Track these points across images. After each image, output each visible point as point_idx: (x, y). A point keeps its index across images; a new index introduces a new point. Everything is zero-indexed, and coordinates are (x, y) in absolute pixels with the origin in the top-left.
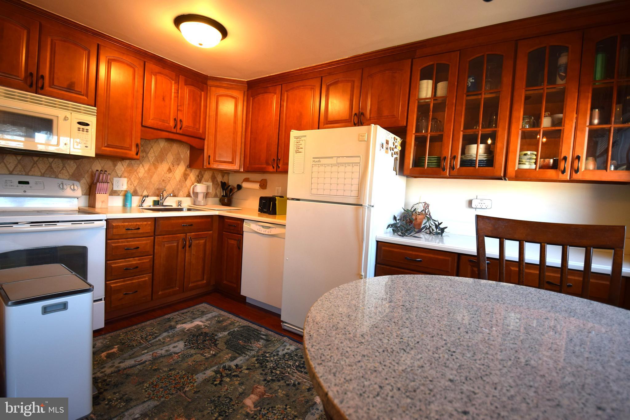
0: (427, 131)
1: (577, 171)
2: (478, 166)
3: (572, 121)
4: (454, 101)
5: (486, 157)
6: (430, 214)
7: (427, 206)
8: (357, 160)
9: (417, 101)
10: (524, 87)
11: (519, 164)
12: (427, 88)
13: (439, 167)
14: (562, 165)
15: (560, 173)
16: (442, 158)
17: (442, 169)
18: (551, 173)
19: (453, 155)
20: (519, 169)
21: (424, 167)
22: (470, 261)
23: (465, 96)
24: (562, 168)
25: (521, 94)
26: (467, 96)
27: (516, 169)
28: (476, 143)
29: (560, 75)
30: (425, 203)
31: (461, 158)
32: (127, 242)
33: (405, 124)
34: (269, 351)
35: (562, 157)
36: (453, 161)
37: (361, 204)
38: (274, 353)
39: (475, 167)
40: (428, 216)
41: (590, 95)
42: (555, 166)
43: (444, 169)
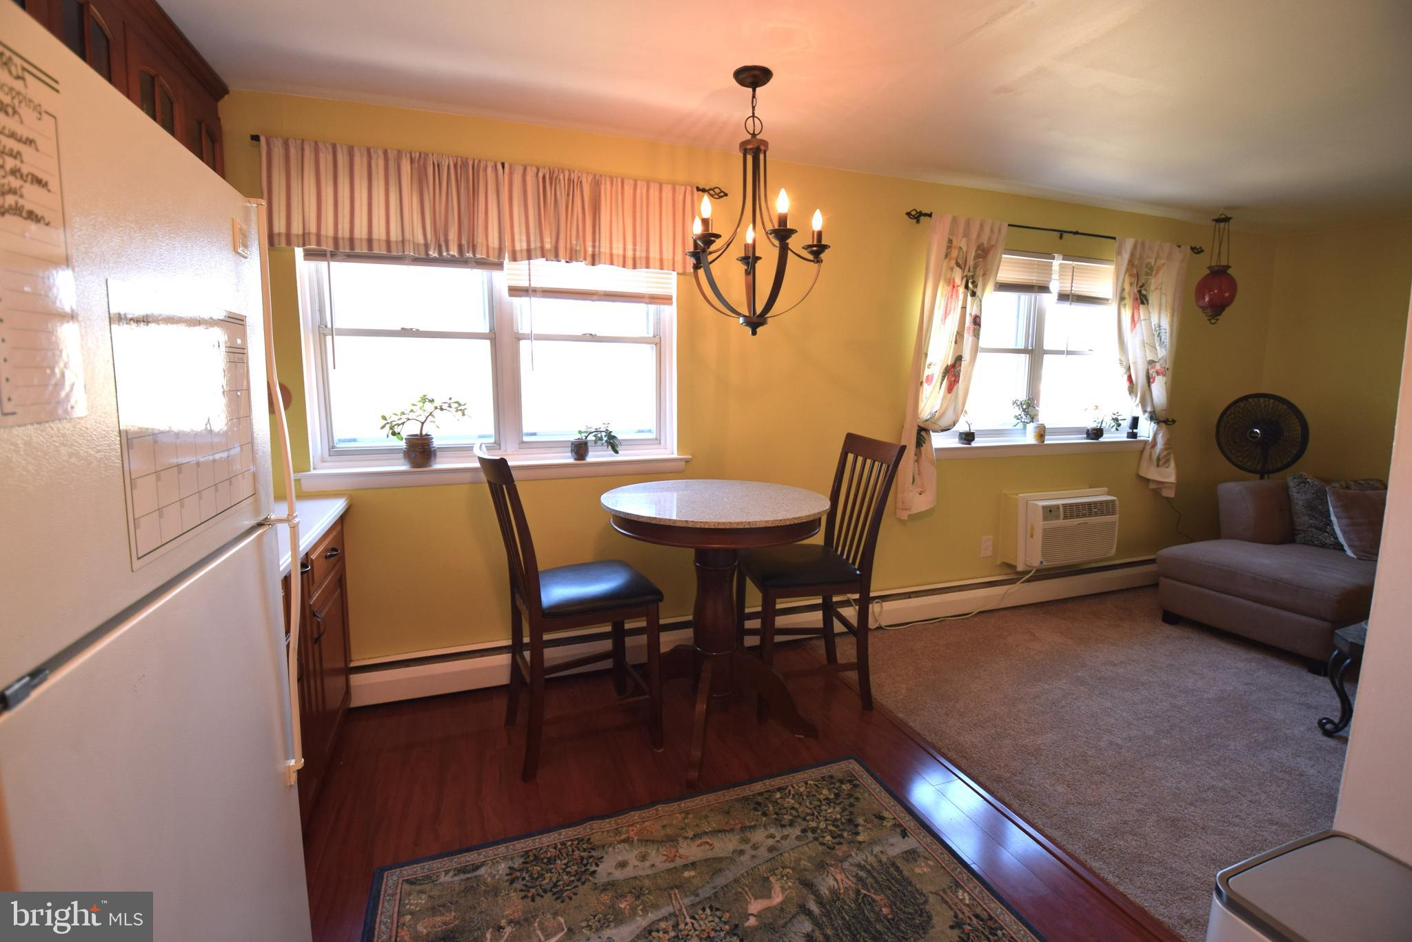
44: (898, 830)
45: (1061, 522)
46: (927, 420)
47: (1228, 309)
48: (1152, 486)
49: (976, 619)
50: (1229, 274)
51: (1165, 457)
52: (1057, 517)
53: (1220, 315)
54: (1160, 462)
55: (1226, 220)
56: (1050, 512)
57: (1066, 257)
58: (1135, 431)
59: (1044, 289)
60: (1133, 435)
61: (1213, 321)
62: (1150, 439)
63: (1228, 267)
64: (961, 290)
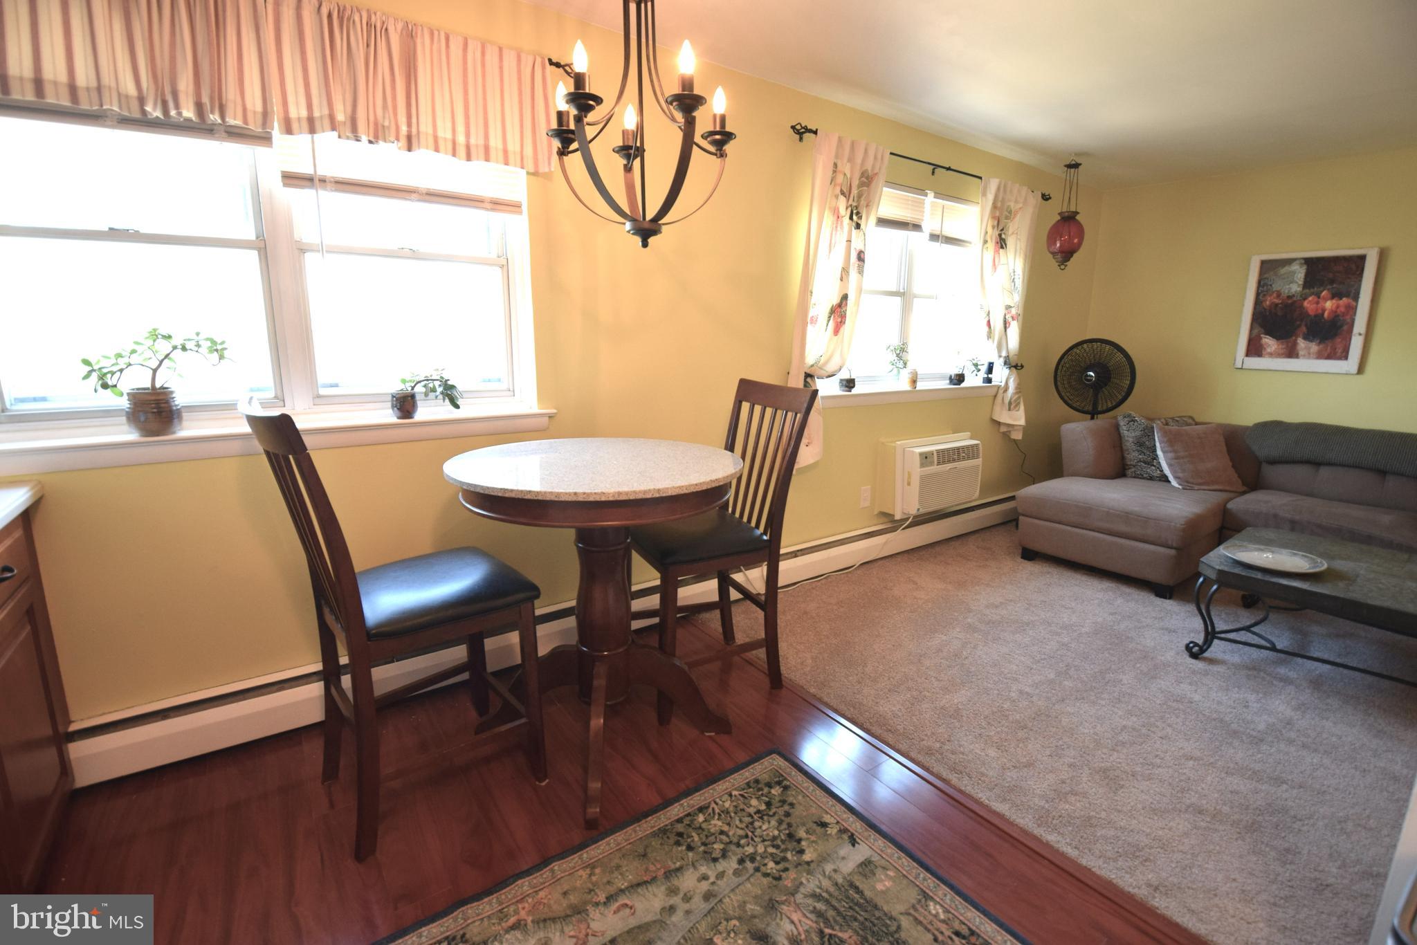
44: (845, 837)
45: (934, 468)
46: (812, 366)
47: (1075, 255)
48: (1003, 429)
49: (859, 572)
50: (1077, 220)
51: (1015, 401)
52: (932, 464)
53: (1069, 260)
54: (1011, 406)
55: (1076, 166)
56: (926, 458)
57: (938, 195)
58: (990, 376)
59: (917, 227)
60: (989, 380)
61: (1063, 267)
62: (1003, 384)
63: (1077, 213)
64: (846, 220)
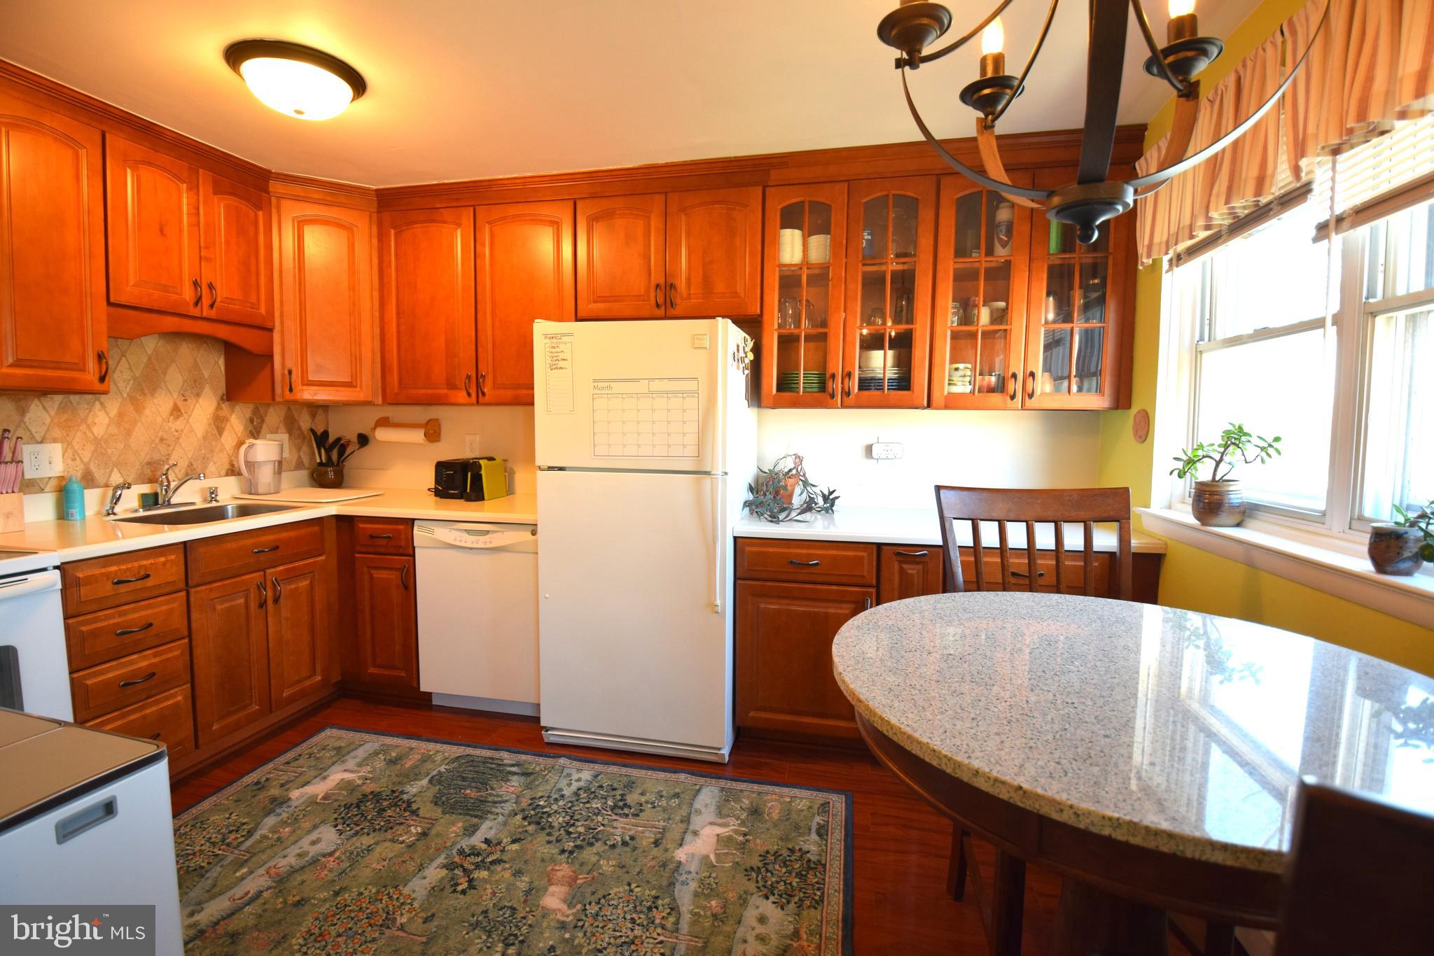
0: (798, 325)
1: (1031, 396)
2: (888, 389)
3: (1022, 316)
4: (843, 274)
5: (896, 374)
6: (804, 474)
7: (799, 459)
8: (691, 386)
9: (777, 269)
10: (952, 257)
11: (949, 384)
12: (793, 244)
13: (824, 392)
14: (1011, 386)
15: (1008, 398)
16: (828, 376)
17: (830, 395)
18: (996, 398)
19: (846, 370)
20: (949, 393)
21: (798, 392)
22: (899, 554)
23: (860, 265)
24: (1011, 390)
25: (948, 266)
26: (864, 265)
27: (946, 393)
28: (881, 347)
29: (1000, 240)
30: (797, 457)
31: (859, 374)
32: (120, 614)
33: (759, 312)
34: (540, 794)
35: (1010, 374)
36: (846, 380)
37: (708, 469)
38: (554, 796)
39: (883, 389)
40: (803, 479)
41: (1045, 276)
42: (1001, 388)
43: (832, 396)
